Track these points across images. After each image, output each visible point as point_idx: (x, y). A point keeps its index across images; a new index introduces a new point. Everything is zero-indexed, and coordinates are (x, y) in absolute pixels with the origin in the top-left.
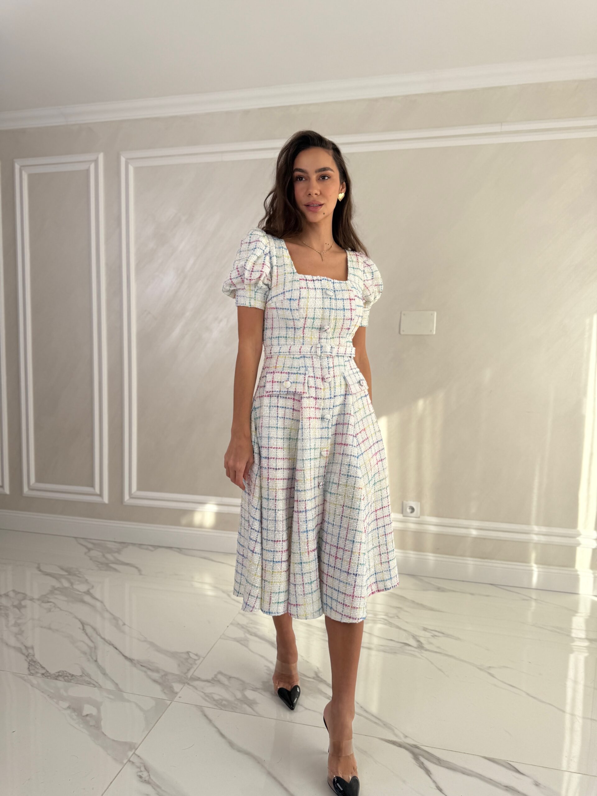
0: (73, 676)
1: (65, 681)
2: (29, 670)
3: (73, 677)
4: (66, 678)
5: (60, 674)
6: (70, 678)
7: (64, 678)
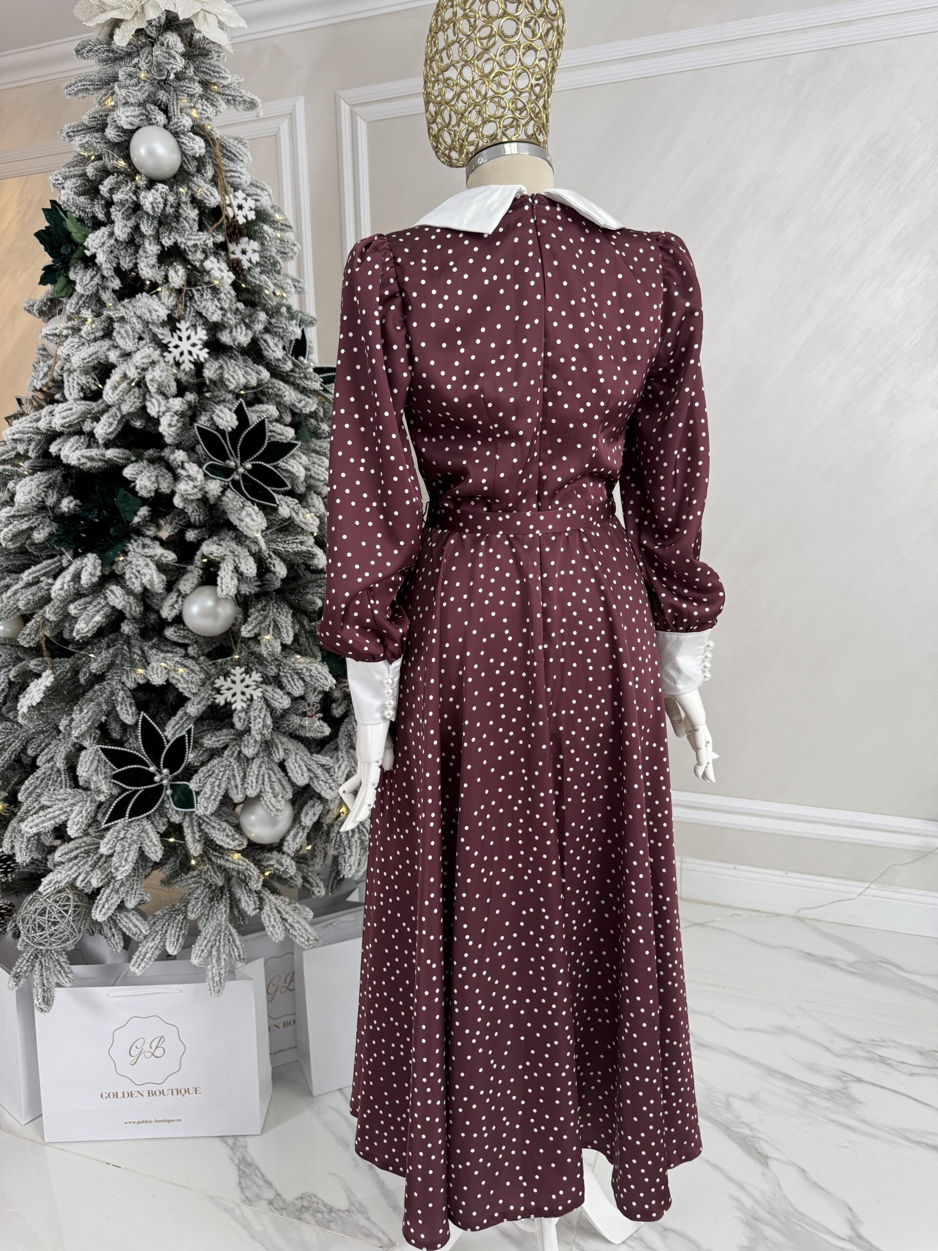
0: (331, 1210)
1: (318, 1223)
2: (242, 1191)
3: (333, 1214)
4: (319, 1215)
5: (306, 1204)
6: (327, 1216)
7: (314, 1216)
